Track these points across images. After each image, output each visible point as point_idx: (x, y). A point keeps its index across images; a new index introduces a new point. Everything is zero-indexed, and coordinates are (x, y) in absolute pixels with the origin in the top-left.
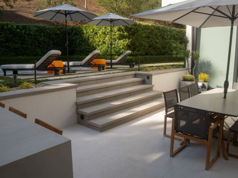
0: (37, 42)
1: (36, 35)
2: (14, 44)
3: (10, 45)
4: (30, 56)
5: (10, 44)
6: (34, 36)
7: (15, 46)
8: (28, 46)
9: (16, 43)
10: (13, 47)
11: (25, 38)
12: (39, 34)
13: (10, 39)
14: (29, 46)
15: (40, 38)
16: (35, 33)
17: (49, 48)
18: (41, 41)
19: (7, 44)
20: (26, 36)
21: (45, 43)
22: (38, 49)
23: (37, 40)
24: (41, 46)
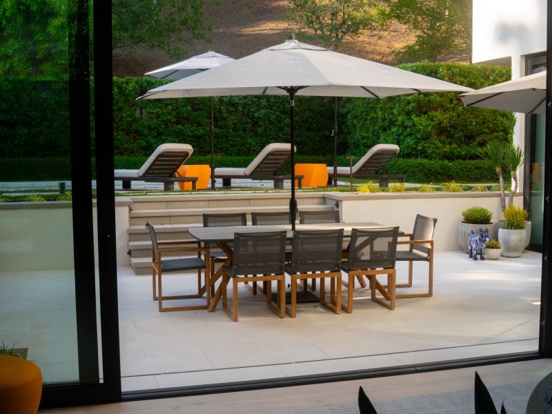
0: (249, 121)
1: (249, 105)
2: (195, 128)
3: (185, 128)
4: (231, 155)
5: (186, 126)
6: (244, 108)
7: (196, 132)
8: (228, 131)
9: (199, 125)
10: (191, 134)
11: (220, 111)
12: (254, 102)
13: (185, 115)
14: (231, 130)
15: (258, 110)
16: (244, 101)
17: (280, 135)
18: (259, 118)
19: (179, 127)
20: (222, 107)
21: (271, 122)
22: (251, 137)
23: (251, 116)
24: (260, 130)
